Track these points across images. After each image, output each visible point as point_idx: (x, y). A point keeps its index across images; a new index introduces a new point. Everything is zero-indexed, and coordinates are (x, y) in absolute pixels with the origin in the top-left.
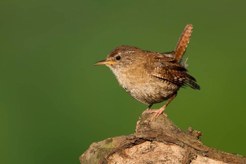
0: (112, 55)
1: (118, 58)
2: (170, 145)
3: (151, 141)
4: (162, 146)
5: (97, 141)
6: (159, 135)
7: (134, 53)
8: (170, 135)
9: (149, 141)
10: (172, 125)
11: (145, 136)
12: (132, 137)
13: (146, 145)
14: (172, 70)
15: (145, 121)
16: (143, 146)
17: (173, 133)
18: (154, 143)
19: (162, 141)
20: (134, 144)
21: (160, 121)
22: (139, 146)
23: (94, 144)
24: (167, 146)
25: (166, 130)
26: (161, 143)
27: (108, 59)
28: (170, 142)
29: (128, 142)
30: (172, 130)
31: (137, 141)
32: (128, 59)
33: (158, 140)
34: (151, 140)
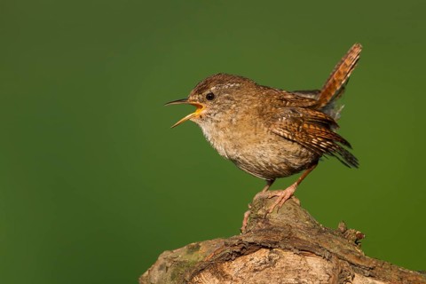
0: (199, 92)
1: (211, 97)
2: (304, 255)
3: (271, 248)
4: (290, 258)
5: (171, 249)
6: (284, 238)
7: (239, 88)
8: (305, 238)
9: (267, 248)
10: (309, 220)
11: (260, 240)
12: (236, 242)
13: (260, 256)
14: (309, 125)
15: (260, 212)
16: (255, 258)
17: (311, 234)
18: (276, 252)
19: (290, 249)
20: (239, 254)
21: (286, 211)
22: (249, 257)
23: (167, 254)
24: (300, 258)
25: (298, 228)
26: (288, 253)
27: (191, 98)
28: (304, 250)
29: (228, 250)
30: (309, 229)
31: (244, 248)
32: (228, 98)
33: (283, 246)
34: (270, 246)
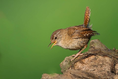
1: (56, 38)
2: (104, 57)
3: (95, 55)
4: (101, 58)
6: (99, 52)
8: (104, 52)
9: (94, 55)
10: (105, 47)
11: (92, 53)
12: (86, 54)
13: (92, 57)
15: (92, 45)
16: (91, 58)
17: (106, 51)
18: (97, 56)
19: (100, 55)
20: (87, 57)
21: (99, 45)
22: (89, 58)
23: (67, 57)
24: (103, 57)
25: (102, 49)
26: (100, 56)
28: (104, 56)
29: (84, 56)
30: (105, 50)
31: (88, 55)
33: (99, 55)
34: (95, 54)
